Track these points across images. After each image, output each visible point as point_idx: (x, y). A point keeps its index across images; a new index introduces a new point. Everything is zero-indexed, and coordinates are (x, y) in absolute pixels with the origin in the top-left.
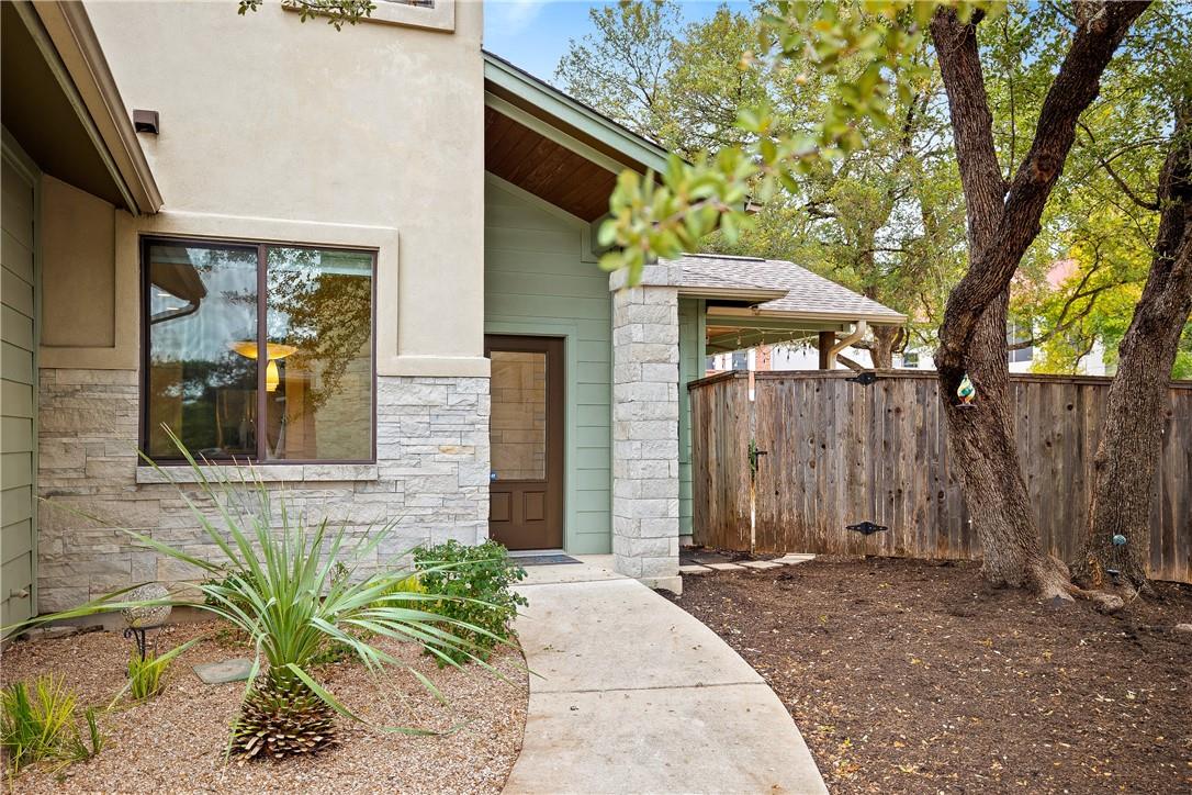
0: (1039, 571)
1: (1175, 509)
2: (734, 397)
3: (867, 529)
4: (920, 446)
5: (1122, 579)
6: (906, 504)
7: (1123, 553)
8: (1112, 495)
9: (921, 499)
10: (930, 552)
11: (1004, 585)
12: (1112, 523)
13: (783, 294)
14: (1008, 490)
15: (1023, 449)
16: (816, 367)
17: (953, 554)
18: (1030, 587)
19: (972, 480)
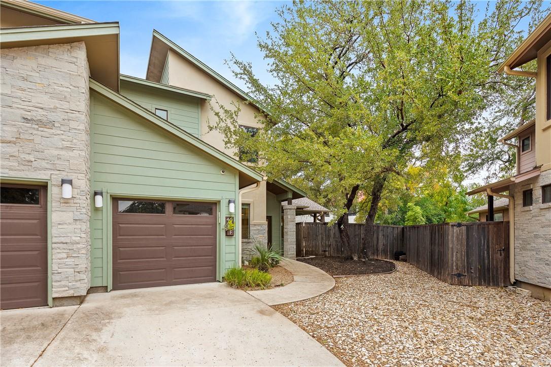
0: (353, 256)
1: (375, 247)
2: (301, 227)
3: (325, 251)
4: (334, 236)
5: (366, 257)
6: (332, 247)
7: (366, 253)
8: (364, 244)
9: (334, 245)
10: (336, 255)
11: (348, 259)
12: (364, 248)
13: (309, 207)
14: (348, 243)
15: (351, 237)
16: (313, 221)
17: (339, 255)
18: (352, 259)
19: (343, 242)
